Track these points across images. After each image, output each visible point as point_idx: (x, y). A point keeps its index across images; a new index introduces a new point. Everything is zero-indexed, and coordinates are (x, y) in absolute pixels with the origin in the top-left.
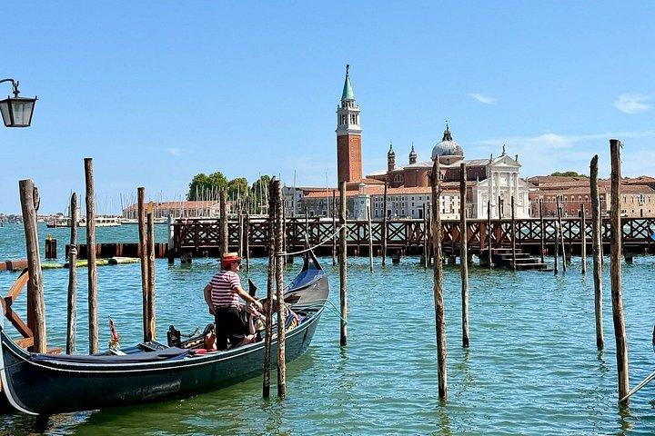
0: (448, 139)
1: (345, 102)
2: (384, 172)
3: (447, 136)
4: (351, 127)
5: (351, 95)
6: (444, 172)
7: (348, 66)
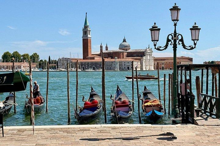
0: (125, 42)
1: (86, 27)
2: (99, 53)
3: (124, 41)
4: (89, 36)
5: (88, 24)
6: (126, 54)
7: (86, 13)
